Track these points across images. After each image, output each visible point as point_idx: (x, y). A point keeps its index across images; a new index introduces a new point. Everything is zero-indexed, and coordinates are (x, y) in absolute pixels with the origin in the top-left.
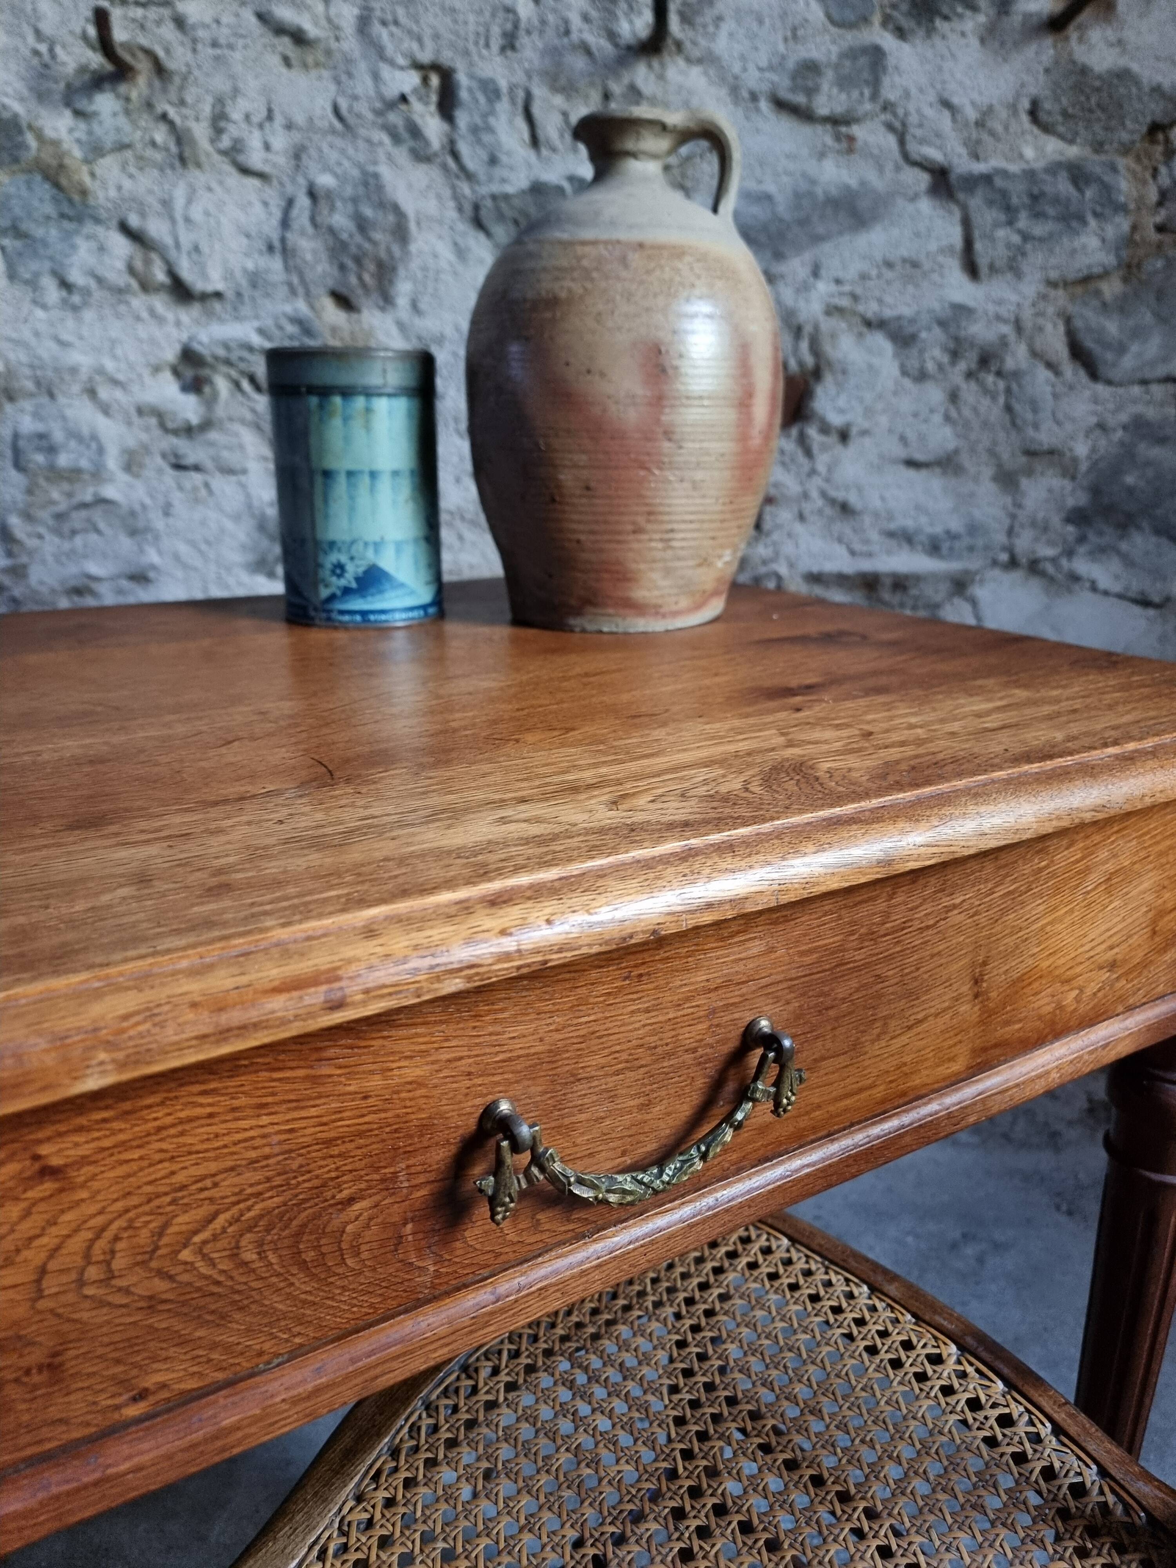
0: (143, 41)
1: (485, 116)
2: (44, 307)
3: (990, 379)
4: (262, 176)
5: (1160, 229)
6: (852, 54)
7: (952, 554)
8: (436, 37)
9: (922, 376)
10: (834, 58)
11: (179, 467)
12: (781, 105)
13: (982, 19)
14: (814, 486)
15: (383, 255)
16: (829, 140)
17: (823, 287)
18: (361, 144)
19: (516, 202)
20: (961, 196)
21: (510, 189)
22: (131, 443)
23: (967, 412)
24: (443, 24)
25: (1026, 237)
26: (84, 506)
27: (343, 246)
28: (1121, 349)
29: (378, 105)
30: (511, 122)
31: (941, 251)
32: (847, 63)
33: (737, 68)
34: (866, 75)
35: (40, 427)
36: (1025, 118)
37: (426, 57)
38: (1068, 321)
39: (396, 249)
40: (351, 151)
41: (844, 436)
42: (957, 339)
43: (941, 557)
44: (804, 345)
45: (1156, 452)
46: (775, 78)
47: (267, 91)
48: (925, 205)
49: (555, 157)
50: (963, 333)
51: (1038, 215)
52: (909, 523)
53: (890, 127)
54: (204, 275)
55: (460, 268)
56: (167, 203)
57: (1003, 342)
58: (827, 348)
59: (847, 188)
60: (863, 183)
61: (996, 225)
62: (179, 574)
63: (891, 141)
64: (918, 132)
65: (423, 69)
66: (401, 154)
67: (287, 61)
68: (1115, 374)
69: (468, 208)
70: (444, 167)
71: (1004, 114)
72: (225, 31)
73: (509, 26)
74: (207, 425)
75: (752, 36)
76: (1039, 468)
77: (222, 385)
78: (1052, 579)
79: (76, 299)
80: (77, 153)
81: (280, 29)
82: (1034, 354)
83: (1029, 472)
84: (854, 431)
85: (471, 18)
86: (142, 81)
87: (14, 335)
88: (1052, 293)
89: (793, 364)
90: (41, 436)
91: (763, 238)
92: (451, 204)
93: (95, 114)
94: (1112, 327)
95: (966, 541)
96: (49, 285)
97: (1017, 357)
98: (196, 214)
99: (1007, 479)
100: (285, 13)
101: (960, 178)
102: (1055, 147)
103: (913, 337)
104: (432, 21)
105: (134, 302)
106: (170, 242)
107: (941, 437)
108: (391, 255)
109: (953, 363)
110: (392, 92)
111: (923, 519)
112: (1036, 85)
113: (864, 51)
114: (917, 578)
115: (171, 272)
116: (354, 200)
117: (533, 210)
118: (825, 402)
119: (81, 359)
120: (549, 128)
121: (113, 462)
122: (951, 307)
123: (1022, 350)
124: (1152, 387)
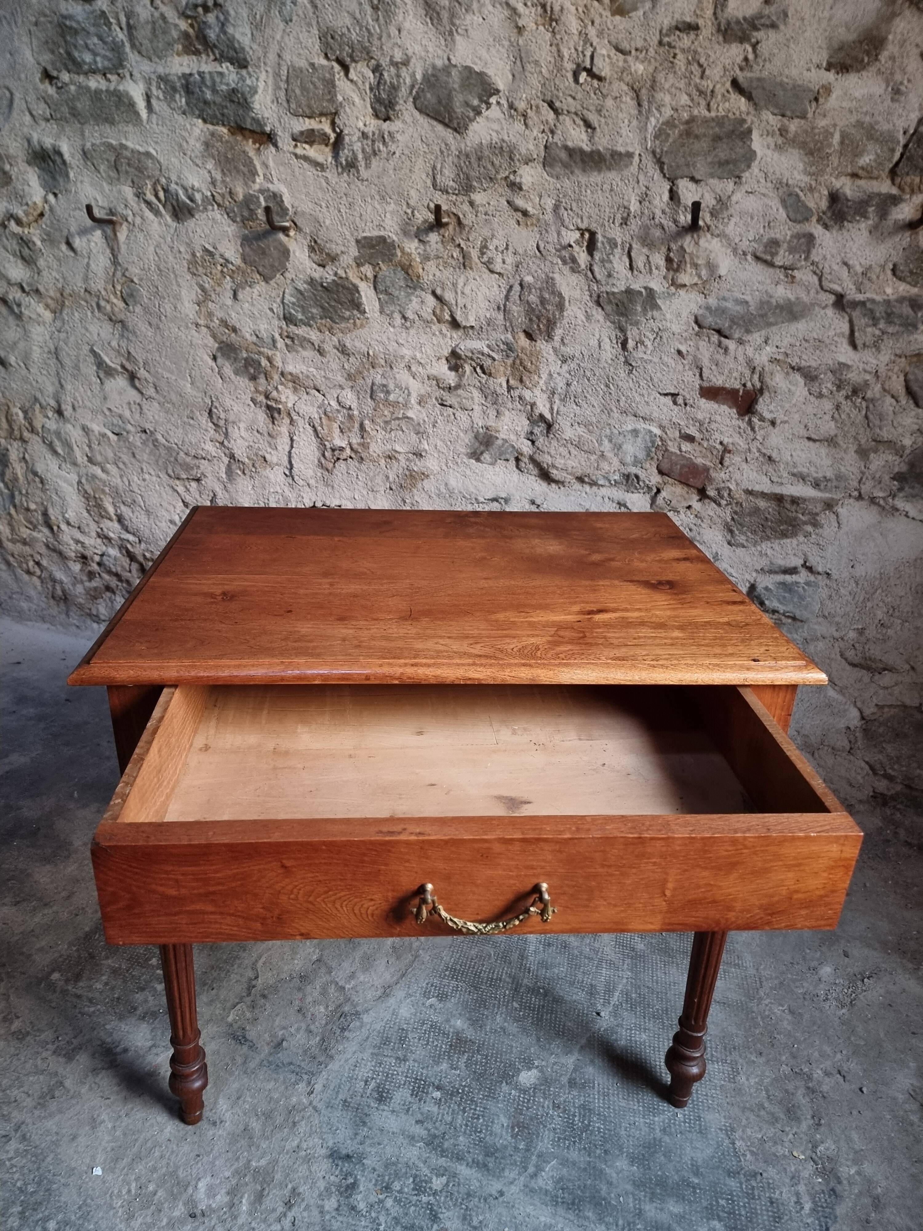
0: (455, 211)
1: (608, 255)
2: (394, 327)
3: (858, 400)
4: (500, 274)
6: (798, 236)
7: (826, 489)
8: (590, 217)
9: (820, 396)
10: (788, 238)
11: (442, 405)
12: (757, 258)
13: (870, 222)
14: (755, 446)
15: (551, 316)
16: (782, 277)
17: (769, 349)
18: (547, 263)
19: (618, 296)
20: (848, 310)
21: (616, 290)
22: (423, 392)
23: (843, 416)
24: (594, 212)
25: (883, 333)
26: (398, 419)
27: (533, 310)
29: (558, 247)
30: (620, 258)
31: (837, 335)
32: (795, 241)
33: (737, 241)
34: (804, 248)
35: (384, 382)
36: (889, 273)
37: (584, 226)
38: (906, 375)
39: (557, 313)
40: (542, 266)
41: (773, 423)
42: (840, 380)
43: (820, 490)
44: (756, 377)
46: (756, 246)
47: (507, 237)
48: (830, 312)
49: (641, 276)
50: (844, 377)
51: (890, 322)
52: (805, 470)
53: (815, 273)
54: (467, 319)
55: (587, 324)
56: (454, 285)
57: (866, 384)
58: (767, 379)
59: (789, 300)
60: (798, 298)
61: (867, 325)
62: (436, 455)
63: (815, 279)
64: (829, 277)
65: (582, 232)
66: (566, 270)
67: (518, 223)
69: (595, 295)
70: (586, 275)
71: (878, 270)
72: (492, 208)
73: (625, 215)
74: (458, 387)
75: (746, 225)
76: (881, 449)
77: (468, 368)
78: (883, 508)
79: (408, 324)
80: (418, 260)
81: (516, 209)
82: (885, 390)
83: (876, 452)
84: (778, 422)
85: (607, 210)
86: (451, 227)
87: (379, 339)
88: (898, 360)
89: (749, 385)
90: (384, 386)
91: (741, 322)
92: (587, 293)
93: (429, 242)
95: (835, 483)
96: (397, 317)
97: (874, 391)
98: (467, 291)
99: (863, 453)
100: (520, 202)
101: (848, 301)
102: (903, 288)
103: (816, 377)
104: (589, 209)
105: (434, 327)
106: (454, 302)
107: (828, 427)
108: (554, 316)
109: (838, 391)
110: (565, 242)
111: (813, 469)
112: (897, 257)
113: (804, 235)
114: (805, 500)
115: (452, 316)
116: (540, 289)
117: (625, 301)
118: (763, 406)
119: (406, 352)
120: (640, 262)
121: (413, 400)
122: (840, 364)
123: (878, 388)
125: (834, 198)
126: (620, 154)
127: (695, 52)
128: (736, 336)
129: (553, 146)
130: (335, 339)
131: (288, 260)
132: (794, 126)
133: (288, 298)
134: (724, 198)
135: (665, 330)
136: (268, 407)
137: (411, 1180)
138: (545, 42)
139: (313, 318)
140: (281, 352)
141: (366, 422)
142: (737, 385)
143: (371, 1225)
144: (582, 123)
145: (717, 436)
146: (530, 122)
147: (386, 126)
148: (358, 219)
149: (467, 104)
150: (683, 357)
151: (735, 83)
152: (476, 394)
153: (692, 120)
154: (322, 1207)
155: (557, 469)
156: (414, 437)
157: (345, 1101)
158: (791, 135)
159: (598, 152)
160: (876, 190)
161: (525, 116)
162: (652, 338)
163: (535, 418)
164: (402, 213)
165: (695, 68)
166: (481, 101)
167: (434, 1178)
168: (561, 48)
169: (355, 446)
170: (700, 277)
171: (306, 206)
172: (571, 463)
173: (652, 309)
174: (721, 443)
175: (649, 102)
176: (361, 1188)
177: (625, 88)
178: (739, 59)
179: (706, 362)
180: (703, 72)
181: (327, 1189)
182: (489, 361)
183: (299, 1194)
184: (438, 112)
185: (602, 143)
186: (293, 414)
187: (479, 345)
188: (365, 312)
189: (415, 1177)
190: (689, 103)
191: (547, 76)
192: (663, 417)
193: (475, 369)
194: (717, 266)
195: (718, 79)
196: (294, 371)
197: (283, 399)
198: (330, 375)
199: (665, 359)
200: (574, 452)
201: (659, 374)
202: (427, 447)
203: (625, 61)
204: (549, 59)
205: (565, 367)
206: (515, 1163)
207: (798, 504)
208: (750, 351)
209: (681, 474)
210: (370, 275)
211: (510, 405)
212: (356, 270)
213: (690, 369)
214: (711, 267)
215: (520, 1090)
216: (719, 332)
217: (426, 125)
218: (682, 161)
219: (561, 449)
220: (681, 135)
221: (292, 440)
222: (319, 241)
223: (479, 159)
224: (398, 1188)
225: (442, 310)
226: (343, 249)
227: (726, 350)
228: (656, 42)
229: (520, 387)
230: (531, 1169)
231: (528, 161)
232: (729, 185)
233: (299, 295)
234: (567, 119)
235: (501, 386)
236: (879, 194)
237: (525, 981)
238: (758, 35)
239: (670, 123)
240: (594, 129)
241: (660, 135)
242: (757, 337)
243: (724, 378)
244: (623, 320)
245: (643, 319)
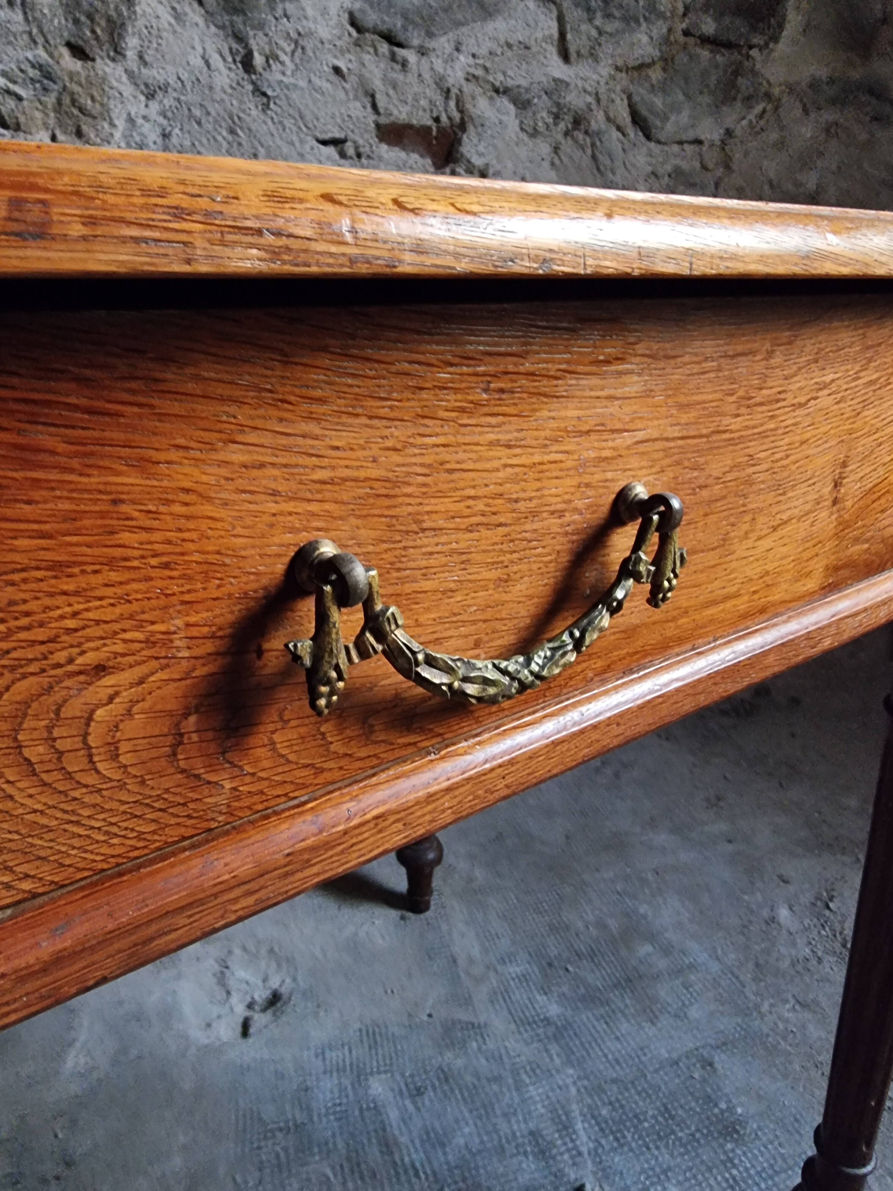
3: (580, 136)
5: (686, 33)
9: (534, 134)
15: (112, 13)
17: (463, 60)
25: (601, 32)
28: (665, 118)
31: (545, 39)
38: (629, 97)
39: (124, 9)
42: (558, 105)
44: (452, 104)
50: (562, 101)
51: (608, 16)
55: (179, 29)
57: (589, 109)
58: (468, 107)
61: (581, 21)
68: (662, 137)
82: (609, 119)
88: (620, 75)
89: (444, 118)
91: (418, 19)
94: (658, 102)
97: (597, 121)
103: (528, 102)
108: (120, 14)
109: (556, 124)
118: (471, 148)
122: (555, 80)
123: (600, 116)
124: (686, 146)
128: (416, 42)
135: (311, 34)
142: (427, 120)
150: (343, 78)
162: (288, 49)
179: (378, 84)
182: (11, 103)
199: (317, 81)
201: (311, 108)
205: (154, 106)
208: (438, 65)
213: (356, 98)
216: (389, 37)
227: (404, 64)
242: (443, 43)
243: (408, 108)
244: (238, 20)
245: (270, 17)
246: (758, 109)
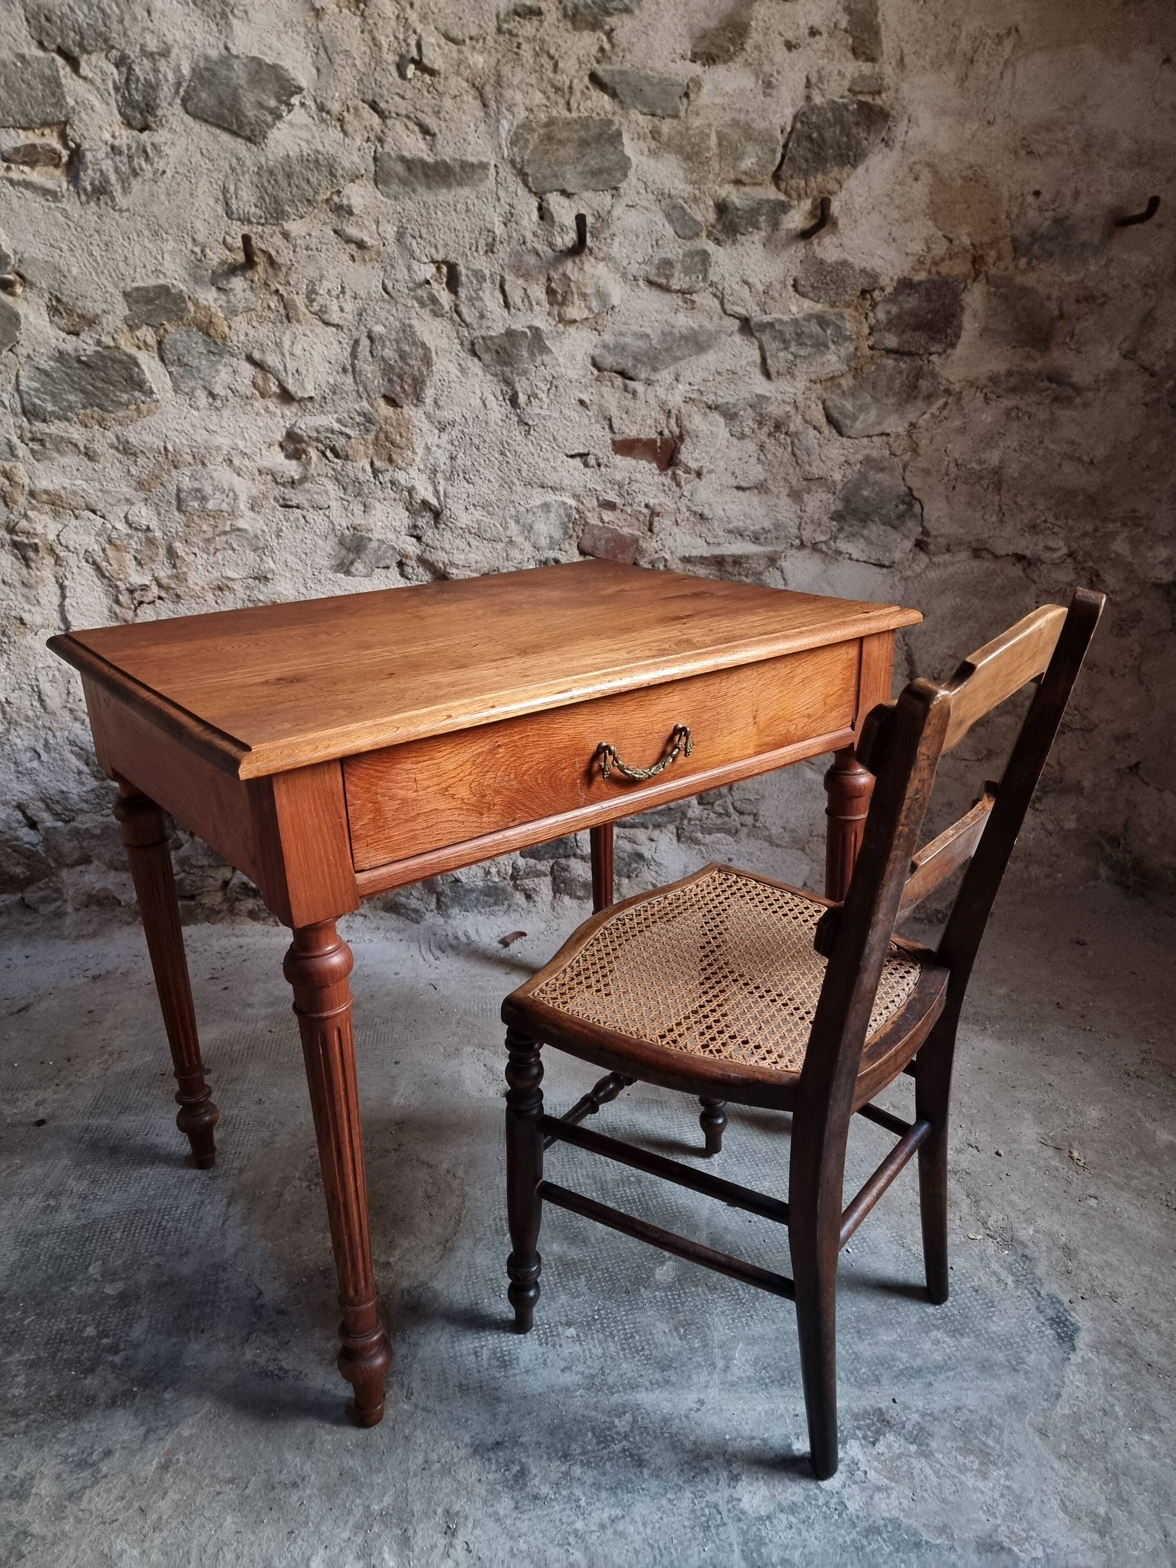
0: (263, 247)
1: (476, 291)
2: (198, 409)
3: (782, 437)
4: (337, 326)
5: (871, 348)
6: (691, 254)
7: (766, 542)
8: (446, 245)
9: (742, 436)
10: (681, 257)
11: (286, 506)
12: (650, 283)
13: (763, 234)
14: (683, 504)
15: (416, 373)
16: (681, 303)
17: (682, 387)
18: (400, 307)
19: (497, 341)
20: (758, 334)
21: (493, 334)
22: (255, 492)
23: (770, 457)
24: (450, 238)
25: (796, 356)
26: (225, 533)
27: (392, 367)
28: (855, 418)
29: (411, 285)
30: (492, 294)
31: (748, 364)
32: (688, 260)
33: (625, 263)
34: (699, 267)
35: (196, 485)
36: (791, 289)
37: (439, 257)
38: (824, 402)
39: (424, 369)
40: (394, 311)
41: (699, 474)
42: (761, 415)
43: (760, 544)
44: (673, 421)
45: (880, 476)
46: (647, 268)
47: (339, 276)
48: (738, 338)
49: (521, 314)
50: (764, 411)
51: (801, 344)
52: (741, 524)
53: (715, 295)
54: (302, 387)
55: (464, 380)
56: (279, 345)
57: (788, 416)
58: (686, 423)
59: (692, 329)
60: (701, 327)
61: (778, 350)
62: (288, 575)
63: (716, 302)
64: (731, 298)
65: (438, 264)
66: (426, 313)
67: (353, 258)
68: (852, 433)
69: (467, 344)
70: (451, 319)
71: (778, 286)
72: (314, 240)
73: (490, 240)
74: (304, 479)
75: (632, 245)
76: (814, 487)
77: (313, 454)
78: (826, 554)
79: (218, 403)
80: (221, 315)
81: (349, 240)
82: (806, 422)
83: (809, 492)
84: (705, 471)
85: (467, 235)
86: (260, 268)
87: (179, 427)
88: (814, 386)
89: (666, 432)
90: (198, 490)
91: (645, 359)
92: (457, 341)
93: (232, 289)
94: (848, 405)
95: (774, 534)
96: (201, 395)
97: (796, 424)
98: (298, 351)
99: (796, 496)
100: (352, 231)
101: (756, 324)
102: (809, 306)
103: (736, 414)
104: (443, 236)
105: (256, 404)
106: (281, 368)
107: (756, 472)
108: (421, 373)
109: (760, 428)
110: (420, 277)
111: (749, 521)
112: (796, 271)
113: (698, 253)
114: (747, 557)
115: (281, 386)
116: (397, 341)
117: (507, 346)
118: (688, 455)
119: (223, 441)
120: (516, 297)
121: (243, 505)
122: (757, 396)
123: (799, 420)
124: (875, 439)
125: (722, 208)
126: (472, 165)
127: (543, 41)
128: (643, 376)
129: (386, 158)
130: (109, 434)
131: (18, 329)
132: (667, 127)
133: (25, 383)
134: (603, 214)
135: (561, 377)
136: (15, 545)
137: (590, 1434)
138: (355, 27)
139: (71, 408)
140: (25, 462)
141: (178, 545)
142: (654, 435)
143: (568, 1506)
144: (416, 129)
145: (640, 498)
146: (349, 128)
147: (145, 135)
148: (122, 265)
149: (261, 105)
150: (587, 407)
151: (594, 78)
152: (331, 487)
153: (551, 122)
154: (496, 1513)
155: (457, 567)
156: (251, 557)
157: (461, 1385)
158: (664, 138)
159: (444, 163)
160: (764, 197)
161: (341, 120)
162: (545, 389)
163: (417, 506)
164: (188, 253)
165: (544, 59)
166: (280, 101)
167: (617, 1421)
168: (376, 35)
169: (165, 581)
170: (590, 309)
171: (36, 251)
172: (473, 557)
173: (541, 354)
174: (647, 506)
175: (497, 101)
176: (534, 1471)
177: (465, 84)
178: (594, 50)
179: (614, 412)
180: (556, 65)
181: (491, 1492)
182: (343, 441)
183: (457, 1514)
184: (221, 117)
185: (448, 152)
186: (59, 550)
187: (327, 421)
188: (152, 392)
189: (593, 1429)
190: (544, 102)
191: (363, 70)
192: (576, 483)
193: (324, 454)
194: (609, 295)
195: (573, 73)
196: (51, 488)
197: (40, 530)
198: (110, 487)
199: (566, 412)
200: (474, 542)
201: (562, 432)
202: (272, 566)
203: (460, 52)
204: (363, 48)
205: (445, 437)
206: (699, 1365)
207: (740, 564)
208: (661, 392)
209: (607, 551)
210: (151, 340)
211: (379, 494)
212: (128, 335)
213: (597, 422)
214: (602, 296)
215: (664, 1289)
216: (623, 374)
217: (204, 134)
218: (548, 172)
219: (457, 541)
220: (542, 141)
221: (62, 587)
222: (64, 299)
223: (289, 176)
224: (579, 1451)
225: (266, 380)
226: (105, 307)
227: (634, 393)
228: (494, 30)
229: (391, 469)
230: (720, 1364)
231: (355, 177)
232: (606, 199)
233: (43, 378)
234: (398, 123)
235: (364, 471)
236: (768, 201)
237: (609, 1176)
238: (612, 21)
239: (526, 126)
240: (434, 135)
241: (518, 140)
242: (665, 375)
243: (637, 427)
244: (507, 370)
245: (532, 367)
246: (941, 402)
